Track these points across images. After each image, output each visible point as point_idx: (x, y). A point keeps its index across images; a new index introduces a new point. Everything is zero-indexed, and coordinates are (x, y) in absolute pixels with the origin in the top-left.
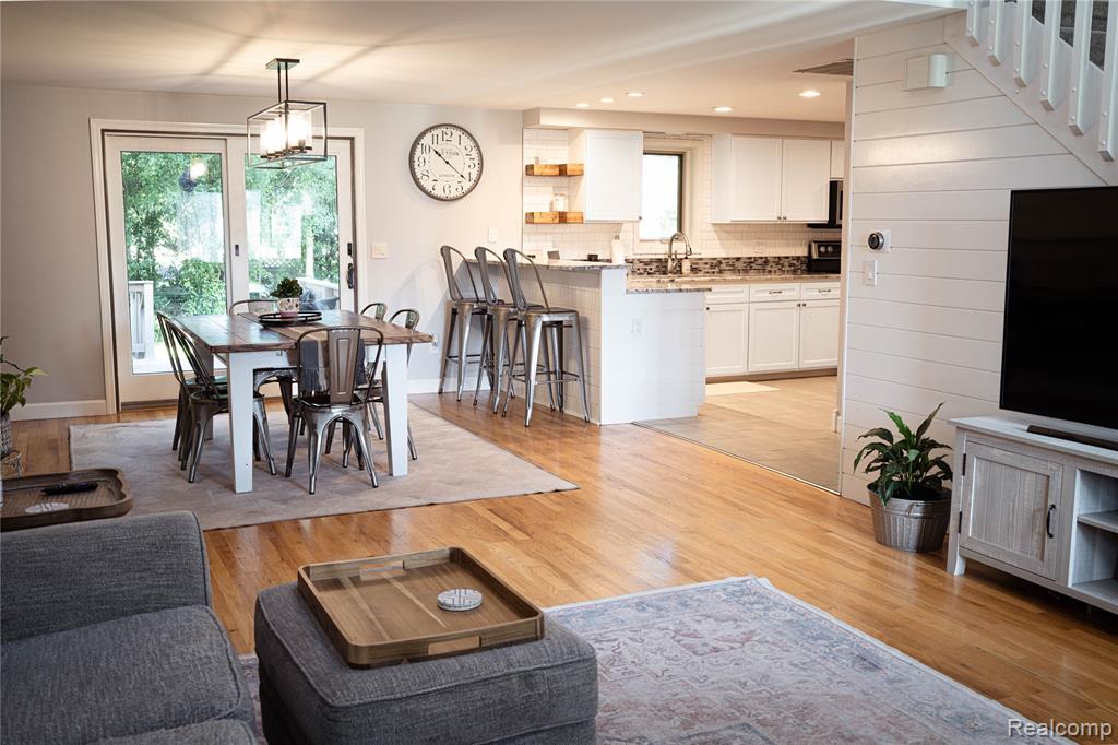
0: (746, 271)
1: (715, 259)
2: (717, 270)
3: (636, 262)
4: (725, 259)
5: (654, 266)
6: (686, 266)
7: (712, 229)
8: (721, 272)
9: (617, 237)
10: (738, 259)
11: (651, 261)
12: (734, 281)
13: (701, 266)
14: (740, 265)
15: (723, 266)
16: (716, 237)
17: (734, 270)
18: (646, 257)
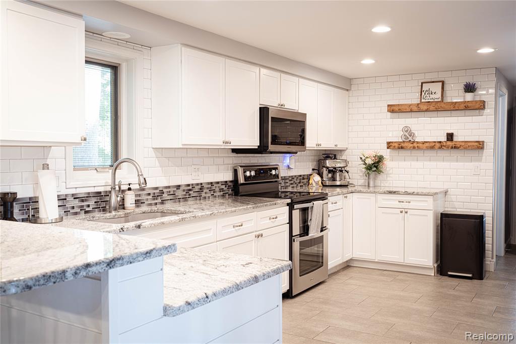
0: (185, 199)
1: (156, 188)
2: (159, 200)
3: (70, 199)
4: (167, 187)
5: (92, 202)
6: (130, 199)
7: (152, 153)
8: (162, 203)
9: (46, 167)
10: (178, 187)
11: (89, 196)
12: (203, 218)
13: (144, 197)
14: (180, 194)
15: (165, 196)
16: (157, 164)
17: (175, 199)
18: (82, 191)
